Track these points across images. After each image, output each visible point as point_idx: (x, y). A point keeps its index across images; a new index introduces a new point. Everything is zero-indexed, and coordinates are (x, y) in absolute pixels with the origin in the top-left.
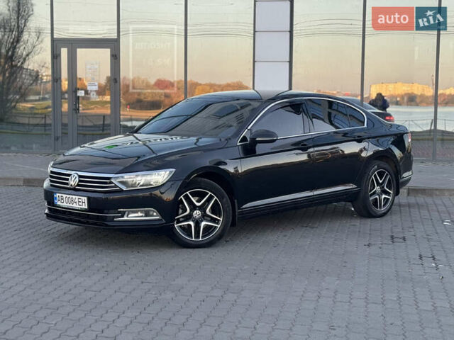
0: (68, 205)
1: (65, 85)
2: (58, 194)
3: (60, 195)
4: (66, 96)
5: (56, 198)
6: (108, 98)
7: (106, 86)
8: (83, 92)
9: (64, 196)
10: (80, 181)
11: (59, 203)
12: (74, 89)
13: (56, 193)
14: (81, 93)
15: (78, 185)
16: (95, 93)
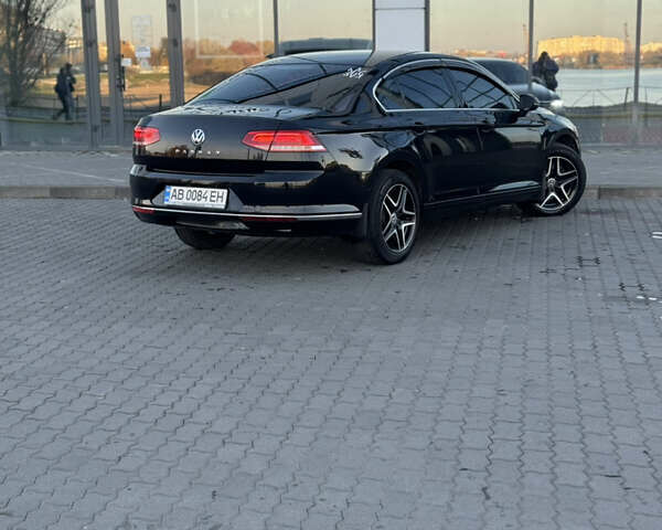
1: (103, 51)
4: (106, 68)
6: (165, 69)
7: (161, 51)
8: (129, 60)
12: (116, 57)
14: (126, 63)
16: (147, 62)
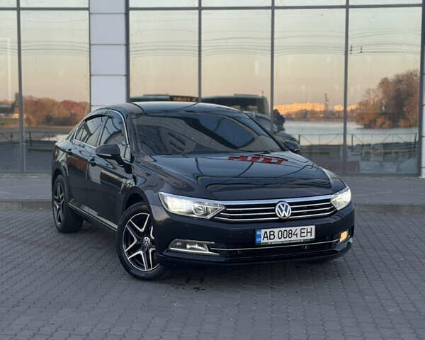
0: (283, 239)
2: (263, 231)
3: (268, 231)
5: (260, 236)
9: (276, 230)
10: (293, 209)
11: (266, 241)
13: (260, 229)
15: (292, 214)
